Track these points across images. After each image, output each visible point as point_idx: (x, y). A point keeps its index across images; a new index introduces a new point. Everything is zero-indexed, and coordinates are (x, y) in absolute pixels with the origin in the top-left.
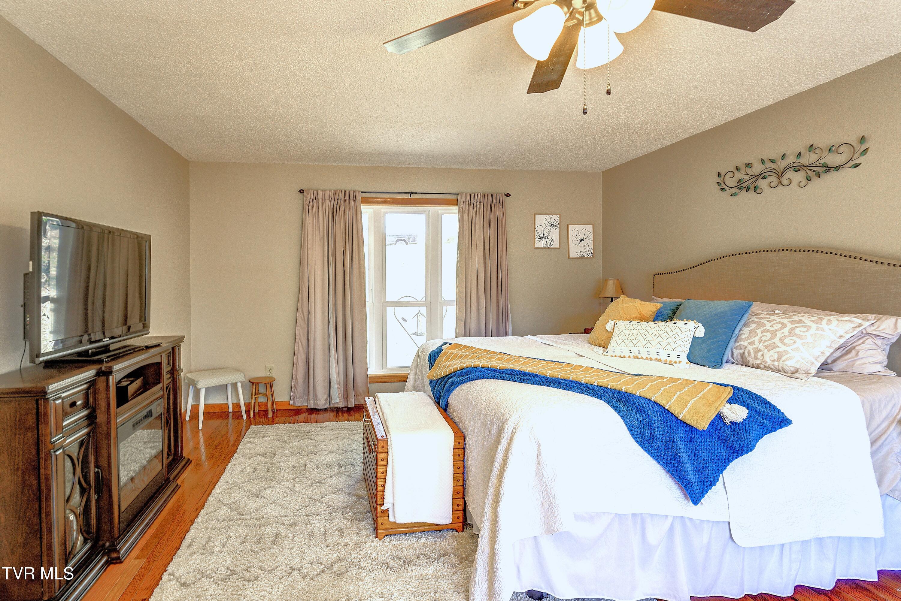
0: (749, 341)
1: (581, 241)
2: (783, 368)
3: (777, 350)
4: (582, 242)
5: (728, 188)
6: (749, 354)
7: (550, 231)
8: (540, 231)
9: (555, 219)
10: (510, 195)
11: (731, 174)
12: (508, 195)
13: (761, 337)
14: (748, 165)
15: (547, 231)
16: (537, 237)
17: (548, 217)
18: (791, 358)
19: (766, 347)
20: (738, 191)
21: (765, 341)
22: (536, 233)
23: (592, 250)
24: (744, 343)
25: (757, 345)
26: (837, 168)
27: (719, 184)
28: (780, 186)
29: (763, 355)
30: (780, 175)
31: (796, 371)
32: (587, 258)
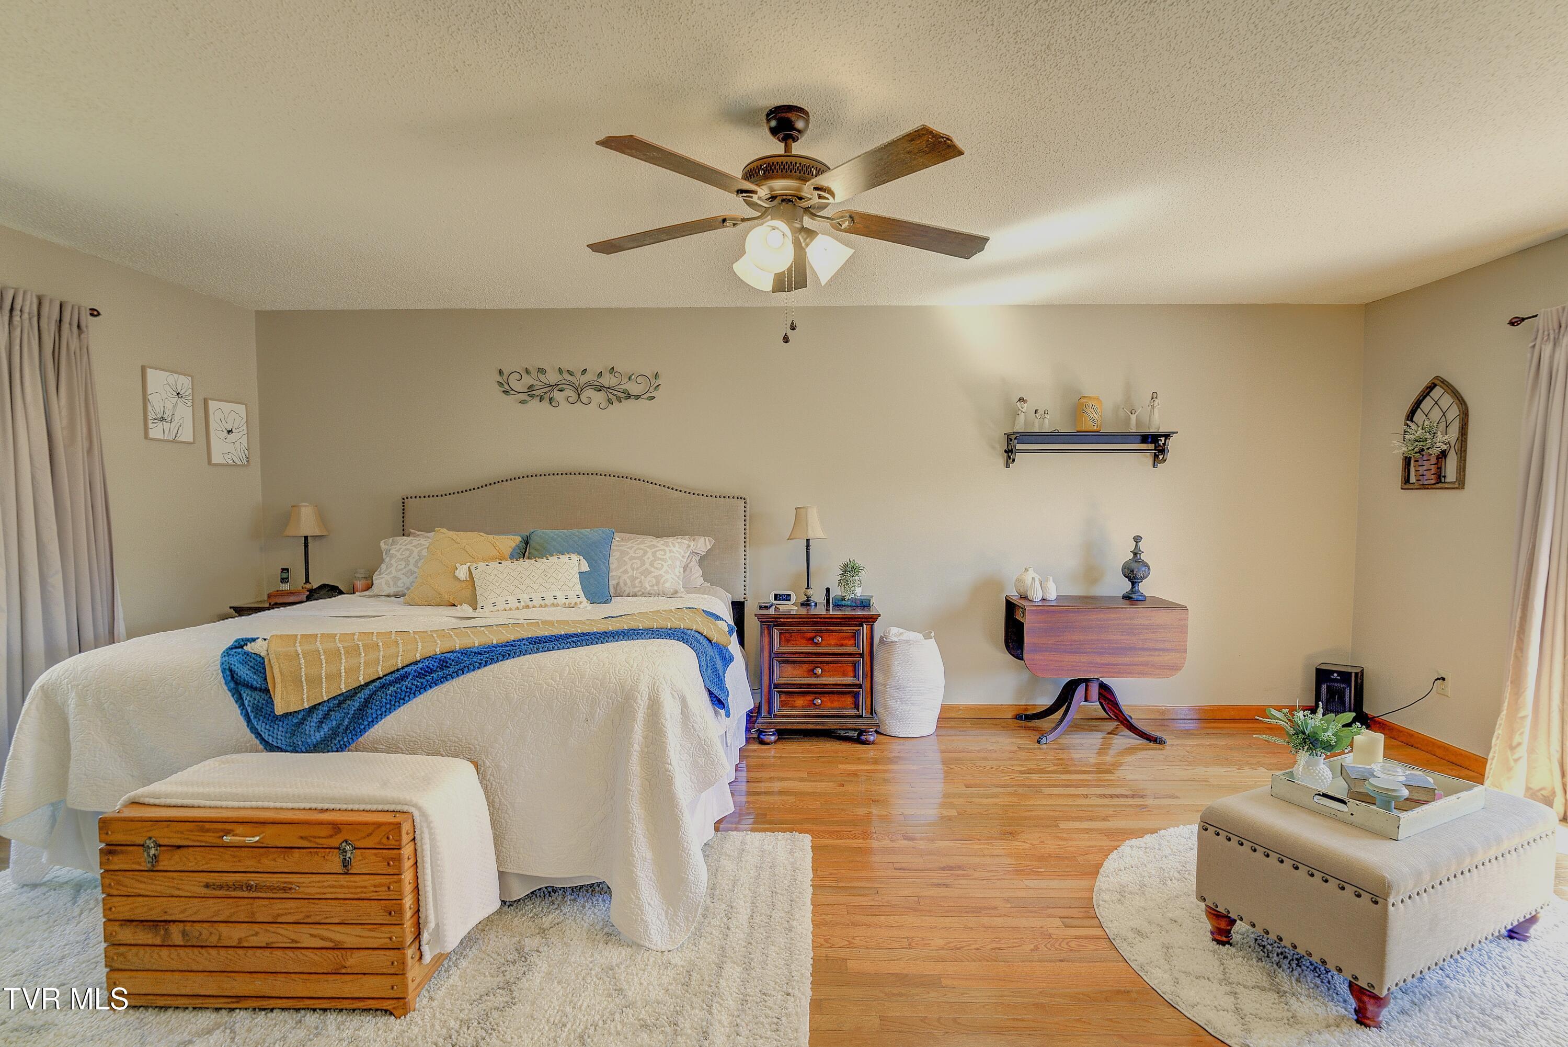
0: (621, 570)
1: (229, 432)
2: (663, 591)
3: (653, 574)
4: (231, 435)
5: (512, 392)
6: (625, 584)
7: (175, 407)
8: (157, 404)
9: (184, 383)
10: (99, 314)
11: (517, 376)
12: (94, 313)
13: (632, 565)
14: (542, 371)
15: (169, 406)
16: (151, 415)
17: (172, 378)
18: (666, 581)
19: (642, 574)
20: (528, 398)
21: (638, 569)
22: (150, 408)
23: (246, 452)
24: (618, 573)
25: (631, 573)
26: (638, 397)
27: (500, 384)
28: (579, 402)
29: (640, 582)
30: (579, 391)
31: (676, 592)
32: (239, 465)
